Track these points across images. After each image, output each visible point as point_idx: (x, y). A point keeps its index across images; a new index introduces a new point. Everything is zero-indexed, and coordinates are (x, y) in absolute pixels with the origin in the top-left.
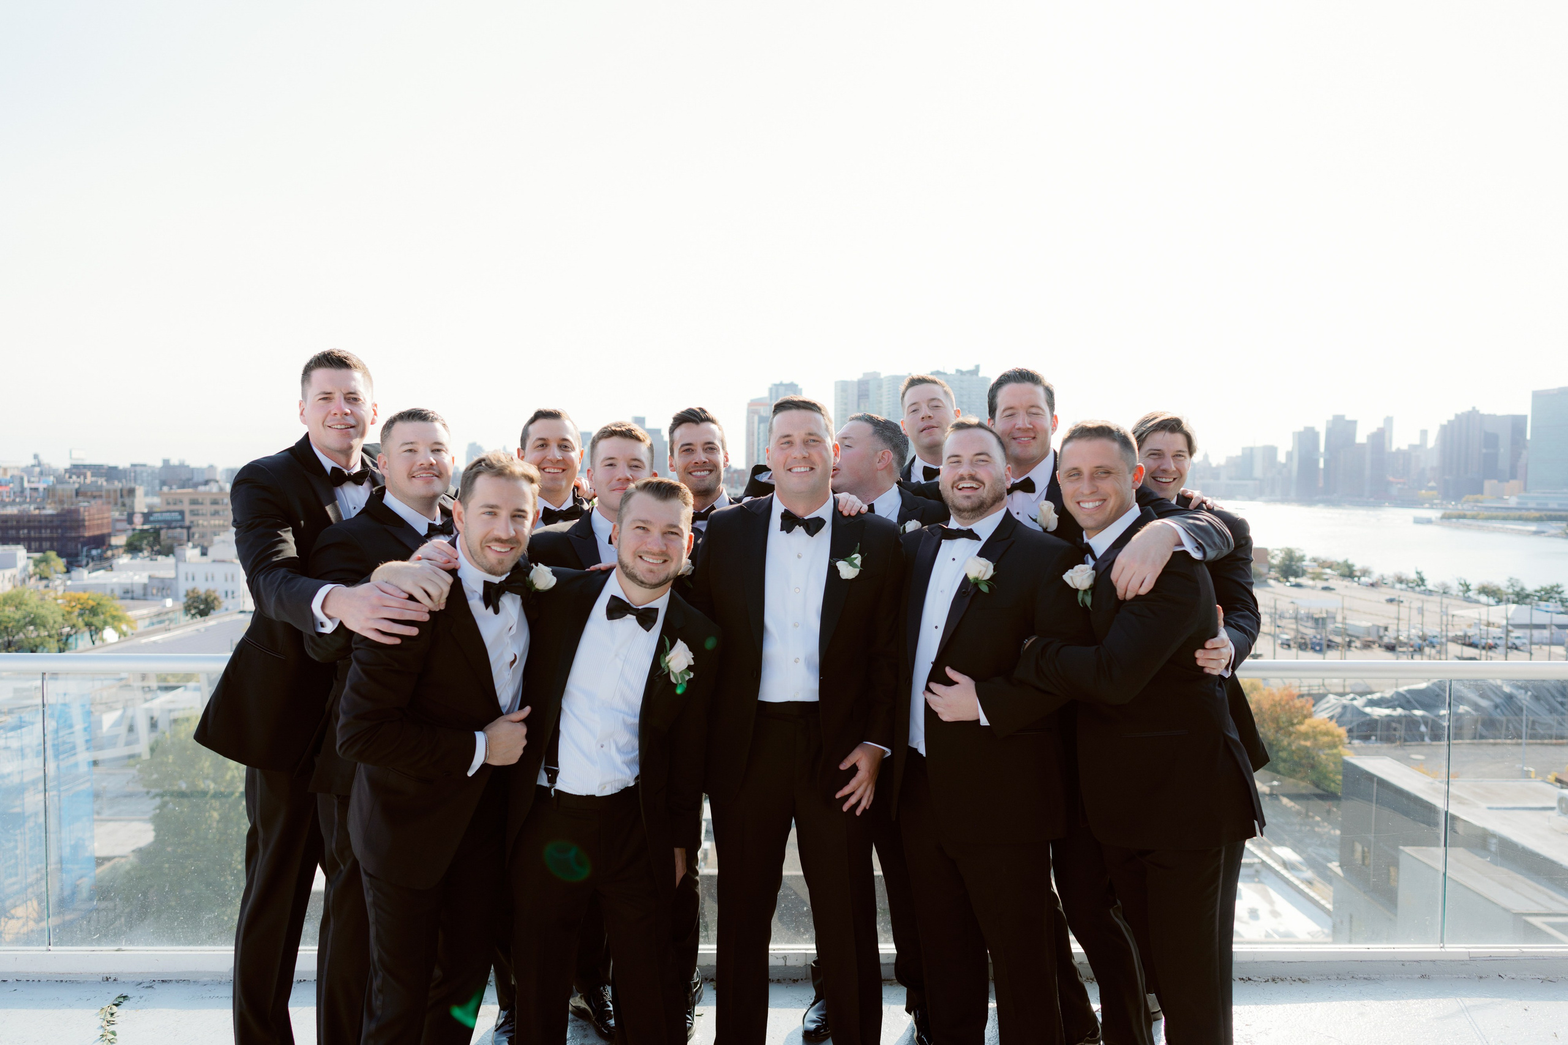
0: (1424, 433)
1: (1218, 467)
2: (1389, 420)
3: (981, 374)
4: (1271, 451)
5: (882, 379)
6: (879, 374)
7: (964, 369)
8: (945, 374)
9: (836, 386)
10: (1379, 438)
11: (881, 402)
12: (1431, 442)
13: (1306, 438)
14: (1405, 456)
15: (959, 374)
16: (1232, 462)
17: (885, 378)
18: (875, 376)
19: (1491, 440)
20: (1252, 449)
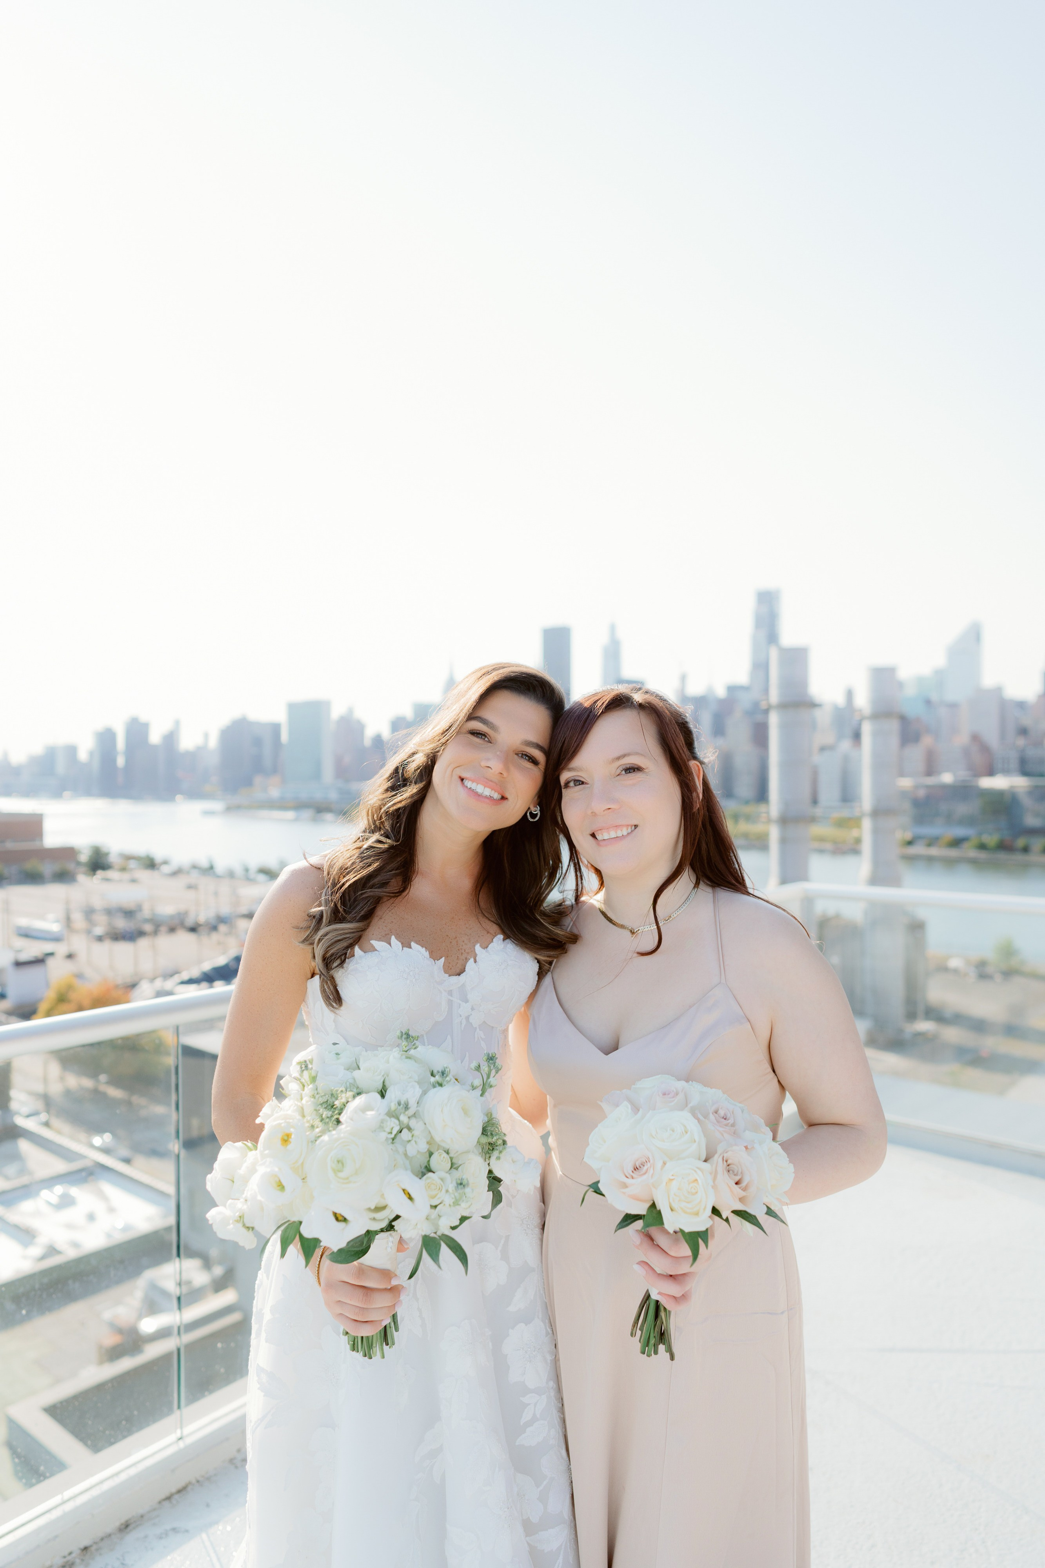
0: (206, 736)
1: (19, 766)
2: (177, 723)
4: (72, 750)
10: (170, 739)
12: (213, 742)
13: (106, 738)
14: (193, 756)
16: (34, 761)
19: (258, 742)
20: (53, 748)
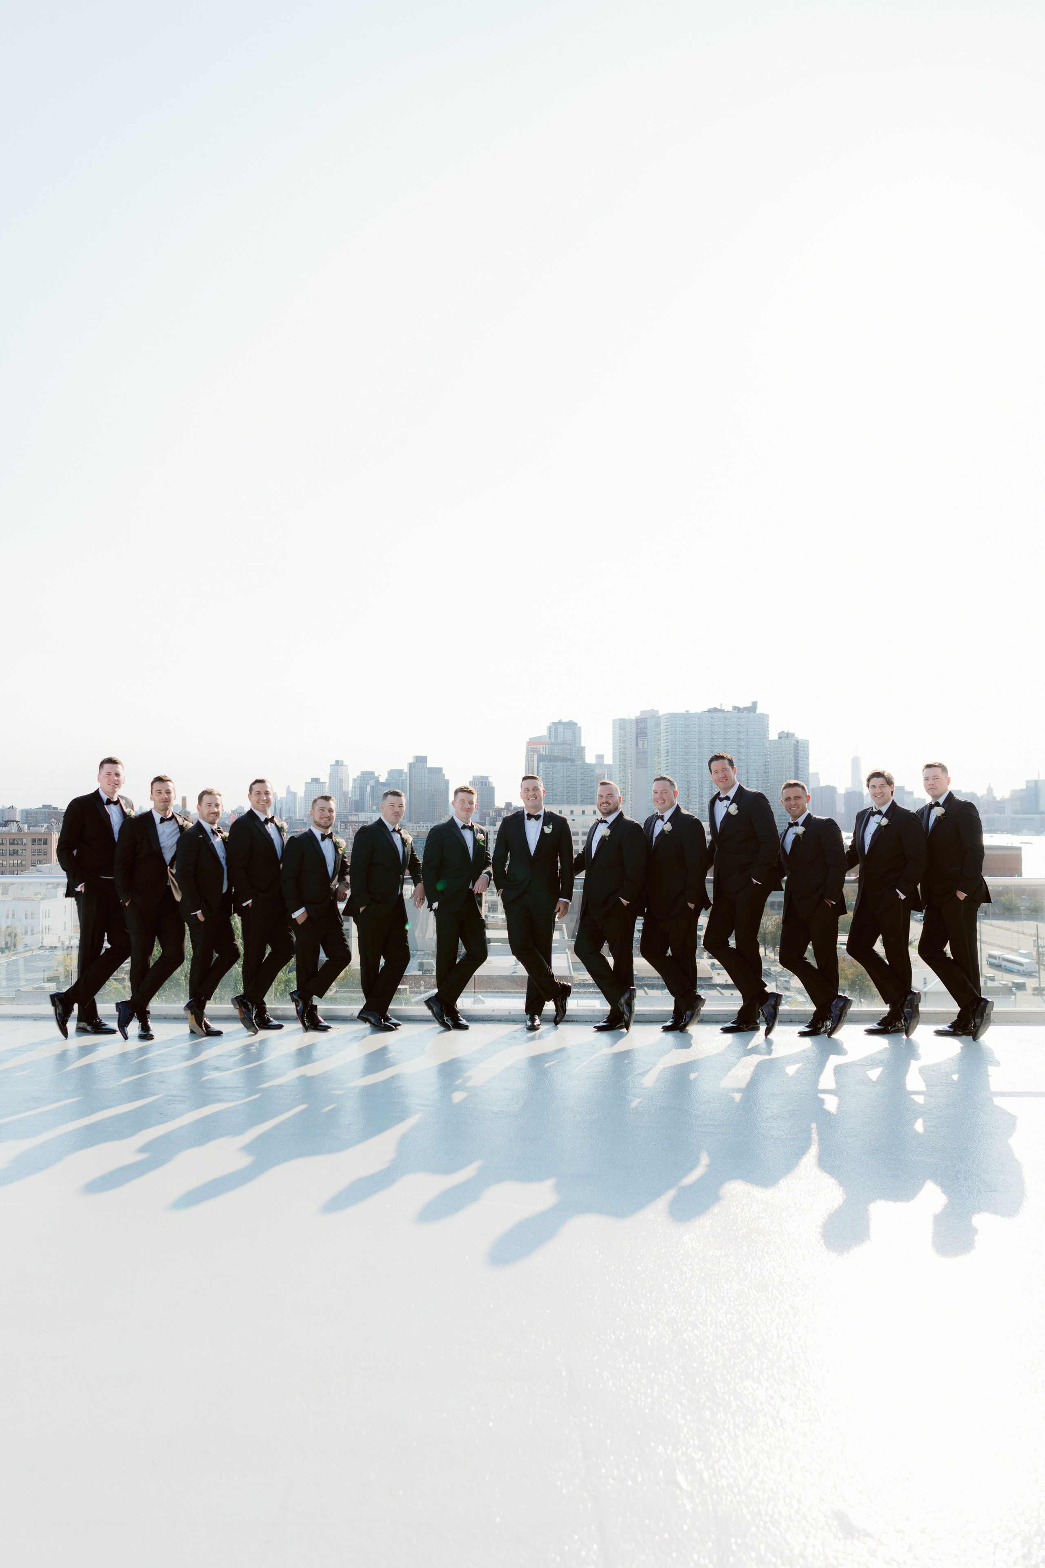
1: (1003, 801)
3: (758, 711)
5: (660, 717)
6: (658, 712)
7: (742, 706)
8: (723, 711)
9: (614, 725)
11: (659, 740)
15: (737, 711)
16: (1017, 796)
17: (663, 715)
18: (653, 714)
20: (1036, 782)
